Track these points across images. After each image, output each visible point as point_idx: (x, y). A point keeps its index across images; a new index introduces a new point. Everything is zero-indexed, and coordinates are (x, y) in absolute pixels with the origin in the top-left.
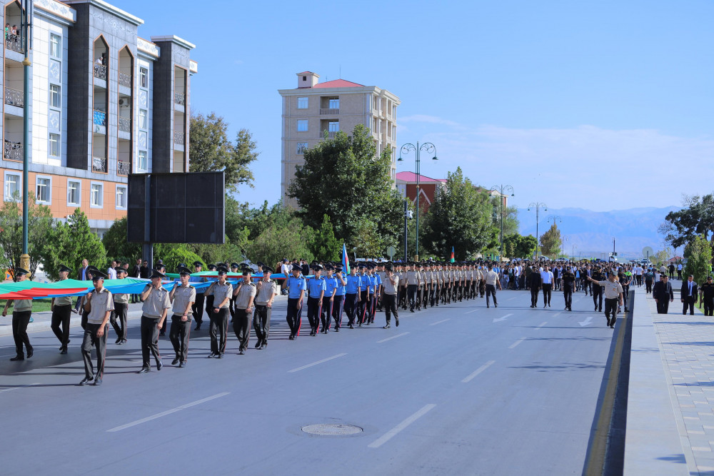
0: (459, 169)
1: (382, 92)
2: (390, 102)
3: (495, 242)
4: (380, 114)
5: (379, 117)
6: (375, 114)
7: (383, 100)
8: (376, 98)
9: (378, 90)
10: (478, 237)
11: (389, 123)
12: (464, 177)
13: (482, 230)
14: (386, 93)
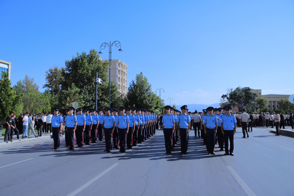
0: (141, 73)
1: (121, 62)
2: (124, 66)
3: (158, 106)
4: (121, 69)
5: (120, 70)
6: (119, 68)
7: (122, 65)
8: (119, 64)
9: (120, 61)
10: (151, 103)
11: (124, 72)
12: (143, 77)
13: (152, 100)
14: (123, 62)
